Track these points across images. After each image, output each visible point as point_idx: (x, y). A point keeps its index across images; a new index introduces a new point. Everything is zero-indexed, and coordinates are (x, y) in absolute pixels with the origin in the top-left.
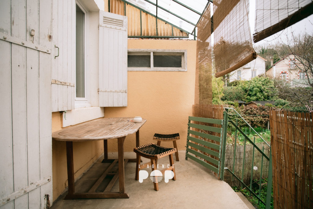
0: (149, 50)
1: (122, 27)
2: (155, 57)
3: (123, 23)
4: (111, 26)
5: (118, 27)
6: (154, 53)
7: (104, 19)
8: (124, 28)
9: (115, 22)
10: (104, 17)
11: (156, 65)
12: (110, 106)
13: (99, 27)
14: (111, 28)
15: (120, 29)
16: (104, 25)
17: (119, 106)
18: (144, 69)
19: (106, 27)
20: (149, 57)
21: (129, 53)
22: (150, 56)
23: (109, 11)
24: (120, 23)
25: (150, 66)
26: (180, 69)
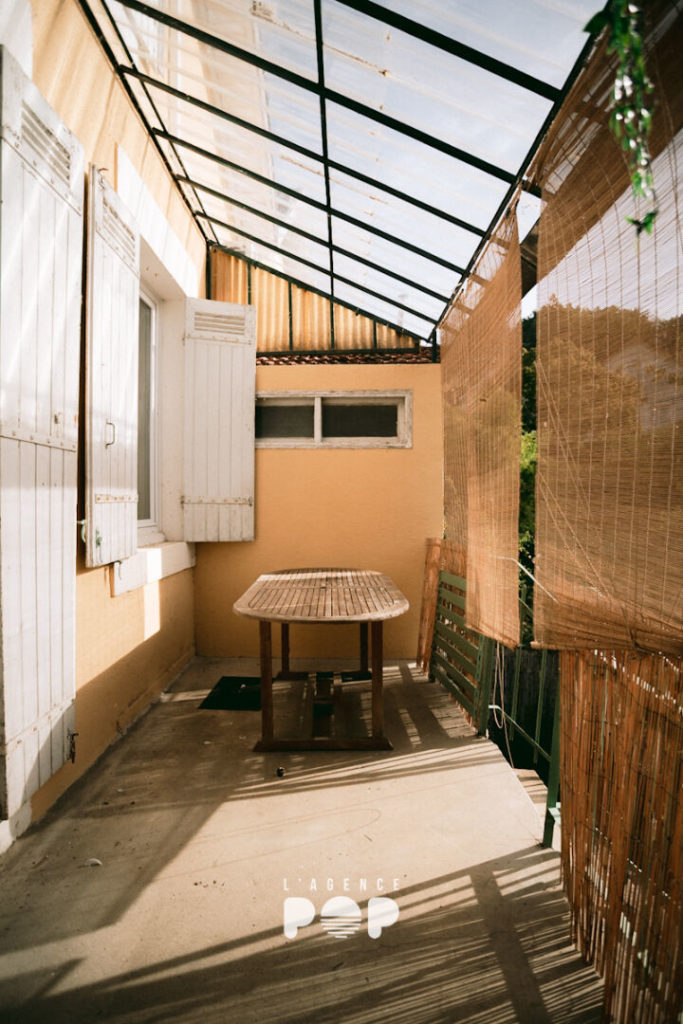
0: (309, 394)
1: (243, 334)
2: (325, 409)
3: (243, 324)
4: (216, 334)
5: (232, 337)
6: (323, 399)
7: (196, 319)
8: (246, 338)
9: (225, 322)
10: (197, 314)
11: (327, 432)
12: (211, 538)
13: (183, 339)
14: (214, 339)
15: (237, 342)
16: (197, 334)
17: (232, 540)
18: (297, 444)
19: (201, 338)
20: (312, 409)
21: (258, 400)
22: (313, 407)
23: (209, 297)
24: (236, 324)
25: (311, 435)
26: (392, 440)
